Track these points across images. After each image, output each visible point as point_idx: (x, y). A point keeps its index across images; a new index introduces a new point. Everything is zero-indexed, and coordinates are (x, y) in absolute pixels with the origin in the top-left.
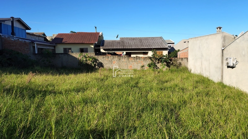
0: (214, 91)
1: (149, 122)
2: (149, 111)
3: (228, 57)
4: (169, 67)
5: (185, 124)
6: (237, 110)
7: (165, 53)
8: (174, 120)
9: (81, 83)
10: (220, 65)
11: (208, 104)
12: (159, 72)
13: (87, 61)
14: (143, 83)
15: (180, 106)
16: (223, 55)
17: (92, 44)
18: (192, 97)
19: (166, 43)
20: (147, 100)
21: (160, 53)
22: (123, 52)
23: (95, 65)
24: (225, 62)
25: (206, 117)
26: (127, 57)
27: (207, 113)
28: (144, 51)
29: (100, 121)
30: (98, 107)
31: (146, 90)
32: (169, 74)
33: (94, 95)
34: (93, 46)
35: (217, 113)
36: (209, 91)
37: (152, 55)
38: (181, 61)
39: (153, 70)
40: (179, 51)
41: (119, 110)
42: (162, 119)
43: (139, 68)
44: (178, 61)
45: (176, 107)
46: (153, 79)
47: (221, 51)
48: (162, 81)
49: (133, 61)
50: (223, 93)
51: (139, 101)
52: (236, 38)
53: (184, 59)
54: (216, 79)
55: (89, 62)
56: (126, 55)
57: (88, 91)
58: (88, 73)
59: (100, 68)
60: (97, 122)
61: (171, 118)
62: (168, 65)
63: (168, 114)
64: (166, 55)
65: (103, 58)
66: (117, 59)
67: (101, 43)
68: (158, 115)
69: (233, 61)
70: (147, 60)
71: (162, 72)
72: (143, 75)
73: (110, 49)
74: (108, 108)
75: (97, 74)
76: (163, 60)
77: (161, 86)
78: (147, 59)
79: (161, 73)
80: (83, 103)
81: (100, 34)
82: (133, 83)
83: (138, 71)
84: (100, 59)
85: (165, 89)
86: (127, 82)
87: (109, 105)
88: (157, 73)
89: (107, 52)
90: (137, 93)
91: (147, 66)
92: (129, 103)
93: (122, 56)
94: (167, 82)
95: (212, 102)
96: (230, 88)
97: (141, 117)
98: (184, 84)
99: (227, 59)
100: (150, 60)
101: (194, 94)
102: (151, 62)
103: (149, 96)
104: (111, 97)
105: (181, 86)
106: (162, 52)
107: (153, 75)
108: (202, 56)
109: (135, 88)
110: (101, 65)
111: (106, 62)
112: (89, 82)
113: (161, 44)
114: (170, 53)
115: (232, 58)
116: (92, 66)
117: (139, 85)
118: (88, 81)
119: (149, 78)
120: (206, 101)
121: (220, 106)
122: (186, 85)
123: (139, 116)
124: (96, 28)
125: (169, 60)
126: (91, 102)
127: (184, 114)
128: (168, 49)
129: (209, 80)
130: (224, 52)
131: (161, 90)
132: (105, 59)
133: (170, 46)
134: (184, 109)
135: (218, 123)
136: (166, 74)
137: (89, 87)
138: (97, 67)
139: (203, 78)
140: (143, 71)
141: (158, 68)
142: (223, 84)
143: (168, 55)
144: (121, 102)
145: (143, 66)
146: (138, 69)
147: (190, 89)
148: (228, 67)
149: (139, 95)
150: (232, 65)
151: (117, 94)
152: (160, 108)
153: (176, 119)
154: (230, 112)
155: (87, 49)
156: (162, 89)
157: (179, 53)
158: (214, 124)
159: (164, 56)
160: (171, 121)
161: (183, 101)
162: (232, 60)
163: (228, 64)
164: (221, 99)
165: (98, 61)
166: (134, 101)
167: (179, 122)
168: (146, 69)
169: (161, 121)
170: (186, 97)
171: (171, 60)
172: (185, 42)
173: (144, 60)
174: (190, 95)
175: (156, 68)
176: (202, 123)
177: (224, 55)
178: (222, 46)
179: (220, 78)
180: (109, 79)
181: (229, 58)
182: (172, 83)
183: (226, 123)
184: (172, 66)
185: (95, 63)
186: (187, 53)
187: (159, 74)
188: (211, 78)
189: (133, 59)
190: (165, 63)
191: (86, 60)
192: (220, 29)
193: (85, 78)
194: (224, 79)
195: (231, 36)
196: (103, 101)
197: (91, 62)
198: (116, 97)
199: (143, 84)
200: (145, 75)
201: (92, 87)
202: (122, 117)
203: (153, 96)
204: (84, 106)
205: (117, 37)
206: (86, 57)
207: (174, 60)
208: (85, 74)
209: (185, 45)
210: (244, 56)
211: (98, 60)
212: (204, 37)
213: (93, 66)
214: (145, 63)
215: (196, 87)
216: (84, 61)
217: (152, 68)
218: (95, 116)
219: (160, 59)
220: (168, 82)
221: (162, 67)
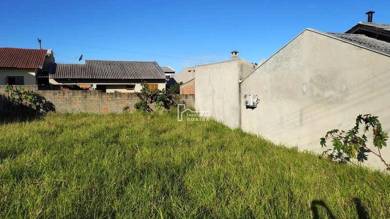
0: (230, 142)
1: (137, 199)
2: (137, 181)
3: (246, 93)
4: (168, 108)
5: (193, 195)
6: (261, 167)
7: (162, 86)
8: (177, 191)
9: (10, 141)
10: (237, 105)
11: (223, 162)
12: (152, 117)
13: (22, 101)
14: (128, 135)
15: (185, 168)
16: (240, 91)
17: (32, 70)
18: (202, 153)
19: (163, 71)
20: (134, 164)
21: (153, 88)
22: (92, 85)
23: (38, 107)
24: (243, 101)
25: (222, 181)
26: (99, 92)
27: (222, 176)
28: (129, 83)
29: (47, 210)
30: (45, 183)
31: (132, 147)
32: (169, 119)
33: (35, 162)
34: (34, 74)
35: (236, 174)
36: (223, 143)
37: (141, 90)
38: (184, 100)
39: (144, 114)
40: (181, 83)
41: (85, 186)
42: (157, 192)
43: (120, 111)
44: (181, 100)
45: (179, 171)
46: (144, 128)
47: (237, 85)
48: (157, 131)
49: (110, 99)
50: (242, 144)
51: (121, 166)
52: (256, 68)
53: (189, 97)
54: (232, 124)
55: (26, 102)
56: (96, 89)
57: (24, 156)
58: (25, 121)
59: (49, 112)
60: (40, 211)
61: (172, 189)
62: (167, 106)
63: (167, 182)
64: (163, 90)
65: (55, 94)
66: (81, 97)
67: (51, 69)
68: (151, 187)
69: (253, 98)
70: (134, 98)
71: (158, 116)
72: (127, 123)
73: (68, 79)
74: (63, 184)
75: (42, 123)
76: (158, 97)
77: (156, 139)
78: (133, 96)
79: (155, 119)
80: (14, 178)
81: (49, 52)
82: (109, 136)
83: (119, 115)
84: (49, 96)
85: (162, 144)
86: (99, 135)
87: (65, 178)
88: (149, 118)
89: (61, 84)
90: (117, 152)
91: (133, 108)
92: (103, 171)
93: (90, 91)
94: (165, 131)
95: (229, 158)
96: (250, 136)
97: (123, 192)
98: (190, 134)
99: (245, 96)
100: (137, 98)
101: (205, 148)
102: (140, 101)
103: (138, 156)
104: (69, 163)
105: (185, 137)
106: (157, 86)
107: (143, 121)
108: (214, 91)
109: (114, 145)
110: (50, 107)
111: (60, 102)
112: (27, 139)
113: (156, 72)
114: (169, 87)
115: (252, 95)
116: (33, 110)
117: (121, 139)
118: (24, 136)
119: (137, 127)
120: (221, 157)
121: (238, 163)
122: (193, 134)
123: (120, 192)
124: (40, 41)
125: (168, 97)
126: (29, 175)
127: (190, 179)
128: (166, 81)
129: (223, 126)
130: (242, 86)
131: (157, 144)
132: (57, 96)
133: (169, 76)
134: (190, 172)
135: (238, 189)
136: (164, 119)
137: (25, 148)
138: (41, 110)
139: (215, 124)
140: (127, 115)
141: (151, 110)
142: (242, 131)
143: (166, 90)
144: (88, 170)
145: (126, 108)
146: (118, 113)
147: (198, 141)
148: (248, 107)
149: (121, 155)
150: (252, 104)
151: (80, 157)
152: (154, 174)
153: (179, 190)
154: (252, 170)
155: (22, 78)
156: (159, 143)
157: (182, 87)
158: (233, 191)
159: (160, 92)
160: (172, 194)
161: (189, 160)
162: (251, 97)
163: (247, 102)
164: (239, 153)
165: (44, 101)
166: (112, 167)
167: (184, 194)
168: (131, 112)
169: (157, 195)
170: (193, 153)
171: (170, 98)
172: (190, 71)
173: (128, 97)
174: (199, 149)
175: (148, 111)
176: (217, 191)
177: (242, 91)
178: (239, 78)
179: (238, 123)
180: (65, 132)
181: (248, 95)
182: (173, 133)
183: (248, 187)
184: (172, 108)
185: (38, 104)
186: (193, 87)
187: (152, 121)
188: (225, 124)
189: (109, 96)
190: (161, 102)
191: (21, 99)
192: (236, 54)
193: (17, 132)
194: (242, 124)
195: (250, 64)
196: (54, 173)
197: (30, 101)
198: (79, 162)
199: (127, 137)
200: (130, 122)
201: (31, 148)
202: (89, 198)
203: (143, 155)
204: (16, 184)
205: (81, 59)
206: (20, 94)
207: (176, 98)
208: (17, 124)
209: (190, 76)
210: (266, 91)
211: (44, 99)
212: (216, 64)
213: (35, 108)
214: (130, 103)
215: (207, 138)
216: (16, 100)
217: (142, 111)
218: (38, 201)
219: (154, 97)
220: (168, 133)
221: (157, 108)
